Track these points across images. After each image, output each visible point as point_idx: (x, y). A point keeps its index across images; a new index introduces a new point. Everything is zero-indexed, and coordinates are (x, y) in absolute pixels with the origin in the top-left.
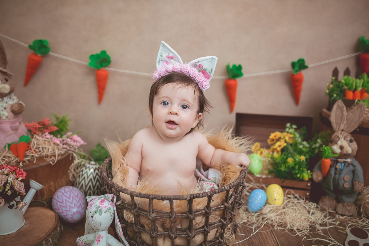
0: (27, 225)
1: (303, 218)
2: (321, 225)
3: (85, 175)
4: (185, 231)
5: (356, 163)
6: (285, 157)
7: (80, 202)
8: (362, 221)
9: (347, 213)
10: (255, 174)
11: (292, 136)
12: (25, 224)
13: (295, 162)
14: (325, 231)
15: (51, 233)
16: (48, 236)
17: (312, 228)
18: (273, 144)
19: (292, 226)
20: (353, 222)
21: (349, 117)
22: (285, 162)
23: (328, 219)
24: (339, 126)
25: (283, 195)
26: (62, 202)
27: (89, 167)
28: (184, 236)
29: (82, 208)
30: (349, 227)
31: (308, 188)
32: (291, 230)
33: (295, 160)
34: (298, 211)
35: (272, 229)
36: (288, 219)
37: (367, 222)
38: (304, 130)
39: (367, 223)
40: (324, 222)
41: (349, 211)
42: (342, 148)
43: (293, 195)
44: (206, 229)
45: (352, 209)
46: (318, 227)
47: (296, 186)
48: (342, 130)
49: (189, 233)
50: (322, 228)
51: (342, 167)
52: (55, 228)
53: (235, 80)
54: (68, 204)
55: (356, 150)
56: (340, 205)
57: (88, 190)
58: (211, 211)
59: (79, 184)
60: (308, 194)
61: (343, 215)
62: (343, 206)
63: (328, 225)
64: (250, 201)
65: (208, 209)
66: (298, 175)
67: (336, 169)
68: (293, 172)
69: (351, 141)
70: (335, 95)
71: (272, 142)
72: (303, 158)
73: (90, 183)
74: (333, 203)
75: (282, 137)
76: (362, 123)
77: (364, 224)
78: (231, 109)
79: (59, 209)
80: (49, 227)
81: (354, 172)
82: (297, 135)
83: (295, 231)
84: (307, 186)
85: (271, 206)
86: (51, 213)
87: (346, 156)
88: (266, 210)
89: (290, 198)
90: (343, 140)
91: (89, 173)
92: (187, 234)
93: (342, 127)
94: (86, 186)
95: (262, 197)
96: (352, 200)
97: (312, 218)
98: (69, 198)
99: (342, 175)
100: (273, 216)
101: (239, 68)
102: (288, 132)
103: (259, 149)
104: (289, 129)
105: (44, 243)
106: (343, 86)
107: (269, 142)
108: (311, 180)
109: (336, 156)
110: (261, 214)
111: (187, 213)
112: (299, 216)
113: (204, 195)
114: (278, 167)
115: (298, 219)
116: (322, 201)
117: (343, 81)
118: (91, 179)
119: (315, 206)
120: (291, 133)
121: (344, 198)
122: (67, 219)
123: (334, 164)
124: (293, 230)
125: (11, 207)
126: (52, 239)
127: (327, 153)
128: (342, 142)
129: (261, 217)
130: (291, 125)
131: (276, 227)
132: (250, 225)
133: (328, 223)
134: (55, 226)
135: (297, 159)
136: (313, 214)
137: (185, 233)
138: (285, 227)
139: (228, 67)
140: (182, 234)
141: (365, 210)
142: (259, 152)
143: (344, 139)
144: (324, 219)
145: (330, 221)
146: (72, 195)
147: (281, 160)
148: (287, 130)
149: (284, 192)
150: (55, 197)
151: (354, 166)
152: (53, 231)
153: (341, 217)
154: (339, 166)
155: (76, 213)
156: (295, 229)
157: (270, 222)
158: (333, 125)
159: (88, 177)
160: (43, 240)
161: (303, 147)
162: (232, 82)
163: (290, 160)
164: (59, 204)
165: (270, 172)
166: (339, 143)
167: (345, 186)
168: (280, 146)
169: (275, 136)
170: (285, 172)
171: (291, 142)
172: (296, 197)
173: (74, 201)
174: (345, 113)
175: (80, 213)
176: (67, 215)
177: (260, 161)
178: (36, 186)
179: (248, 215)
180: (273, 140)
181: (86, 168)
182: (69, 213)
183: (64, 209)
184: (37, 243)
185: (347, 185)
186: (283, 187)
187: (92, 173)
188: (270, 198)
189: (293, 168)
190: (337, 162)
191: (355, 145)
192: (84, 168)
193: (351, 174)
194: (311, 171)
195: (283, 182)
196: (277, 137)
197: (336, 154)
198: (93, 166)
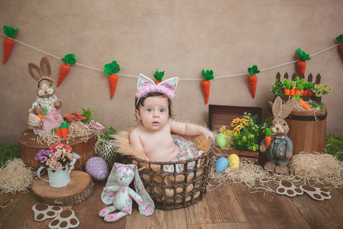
0: (73, 182)
1: (252, 175)
2: (263, 180)
3: (106, 149)
4: (183, 183)
5: (288, 139)
6: (241, 136)
7: (105, 167)
8: (290, 177)
9: (282, 173)
10: (222, 148)
11: (248, 121)
12: (71, 181)
13: (248, 139)
14: (265, 184)
15: (89, 186)
16: (87, 187)
17: (257, 182)
18: (235, 127)
19: (244, 181)
20: (285, 178)
21: (284, 108)
22: (241, 139)
23: (268, 176)
24: (277, 115)
25: (239, 161)
26: (93, 167)
27: (109, 144)
28: (182, 186)
29: (107, 171)
30: (281, 181)
31: (257, 156)
32: (244, 183)
33: (247, 137)
34: (249, 171)
35: (231, 183)
36: (241, 176)
37: (294, 177)
38: (256, 116)
39: (293, 179)
40: (266, 178)
41: (283, 171)
42: (277, 129)
43: (247, 161)
44: (195, 181)
45: (285, 170)
46: (261, 181)
47: (248, 155)
48: (279, 117)
49: (185, 184)
50: (264, 182)
51: (278, 142)
52: (91, 183)
53: (208, 81)
54: (97, 168)
55: (288, 131)
56: (278, 167)
57: (108, 159)
58: (198, 169)
59: (102, 155)
60: (257, 160)
61: (279, 174)
62: (280, 168)
63: (268, 180)
64: (217, 165)
65: (195, 168)
66: (249, 148)
67: (275, 143)
68: (247, 145)
69: (284, 125)
70: (276, 93)
71: (234, 125)
72: (252, 136)
73: (110, 155)
74: (273, 166)
75: (241, 121)
76: (292, 112)
77: (292, 179)
78: (206, 102)
79: (91, 172)
80: (87, 182)
81: (286, 145)
82: (252, 120)
83: (246, 184)
84: (256, 155)
85: (230, 168)
86: (86, 174)
87: (281, 134)
88: (228, 170)
89: (244, 163)
90: (278, 124)
91: (109, 148)
92: (184, 185)
93: (279, 115)
94: (107, 157)
95: (225, 162)
96: (286, 164)
97: (258, 176)
98: (98, 164)
99: (279, 147)
100: (232, 175)
101: (211, 73)
102: (245, 118)
103: (225, 131)
104: (246, 116)
105: (85, 192)
106: (282, 86)
107: (232, 125)
108: (258, 151)
109: (274, 134)
110: (224, 173)
111: (184, 171)
112: (249, 174)
113: (194, 160)
114: (237, 142)
115: (248, 176)
116: (266, 165)
117: (283, 82)
118: (110, 152)
119: (260, 168)
120: (247, 119)
121: (280, 162)
122: (97, 178)
123: (273, 140)
124: (245, 183)
125: (64, 169)
126: (90, 190)
127: (268, 132)
128: (278, 125)
129: (224, 175)
130: (247, 113)
131: (234, 182)
132: (217, 181)
133: (268, 179)
134: (90, 182)
135: (249, 137)
136: (258, 173)
137: (183, 184)
138: (239, 181)
139: (203, 71)
140: (181, 185)
141: (293, 170)
142: (225, 132)
143: (280, 123)
144: (266, 176)
145: (270, 177)
146: (99, 162)
147: (239, 138)
148: (245, 116)
149: (240, 159)
150: (88, 163)
151: (286, 141)
152: (90, 185)
153: (278, 175)
154: (276, 141)
155: (103, 174)
156: (246, 182)
157: (230, 178)
158: (273, 113)
159: (108, 151)
160: (84, 190)
161: (255, 129)
162: (206, 83)
163: (244, 138)
164: (91, 168)
165: (232, 146)
166: (276, 126)
167: (280, 155)
168: (239, 128)
169: (236, 121)
170: (241, 145)
171: (247, 125)
172: (248, 163)
173: (101, 166)
174: (281, 105)
175: (105, 174)
176: (97, 175)
177: (225, 138)
178: (77, 156)
179: (216, 174)
180: (235, 124)
181: (107, 145)
182: (99, 174)
183: (95, 171)
184: (81, 191)
185: (282, 154)
186: (240, 156)
187: (111, 148)
188: (230, 163)
189: (246, 143)
190: (276, 138)
191: (287, 127)
192: (105, 145)
193: (285, 146)
194: (259, 145)
195: (240, 152)
196: (238, 122)
197: (275, 133)
198: (111, 143)
